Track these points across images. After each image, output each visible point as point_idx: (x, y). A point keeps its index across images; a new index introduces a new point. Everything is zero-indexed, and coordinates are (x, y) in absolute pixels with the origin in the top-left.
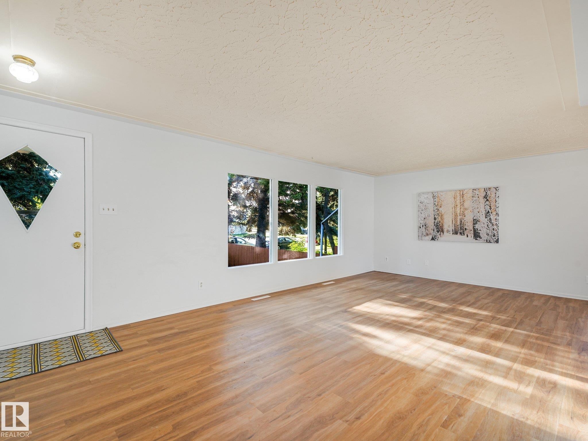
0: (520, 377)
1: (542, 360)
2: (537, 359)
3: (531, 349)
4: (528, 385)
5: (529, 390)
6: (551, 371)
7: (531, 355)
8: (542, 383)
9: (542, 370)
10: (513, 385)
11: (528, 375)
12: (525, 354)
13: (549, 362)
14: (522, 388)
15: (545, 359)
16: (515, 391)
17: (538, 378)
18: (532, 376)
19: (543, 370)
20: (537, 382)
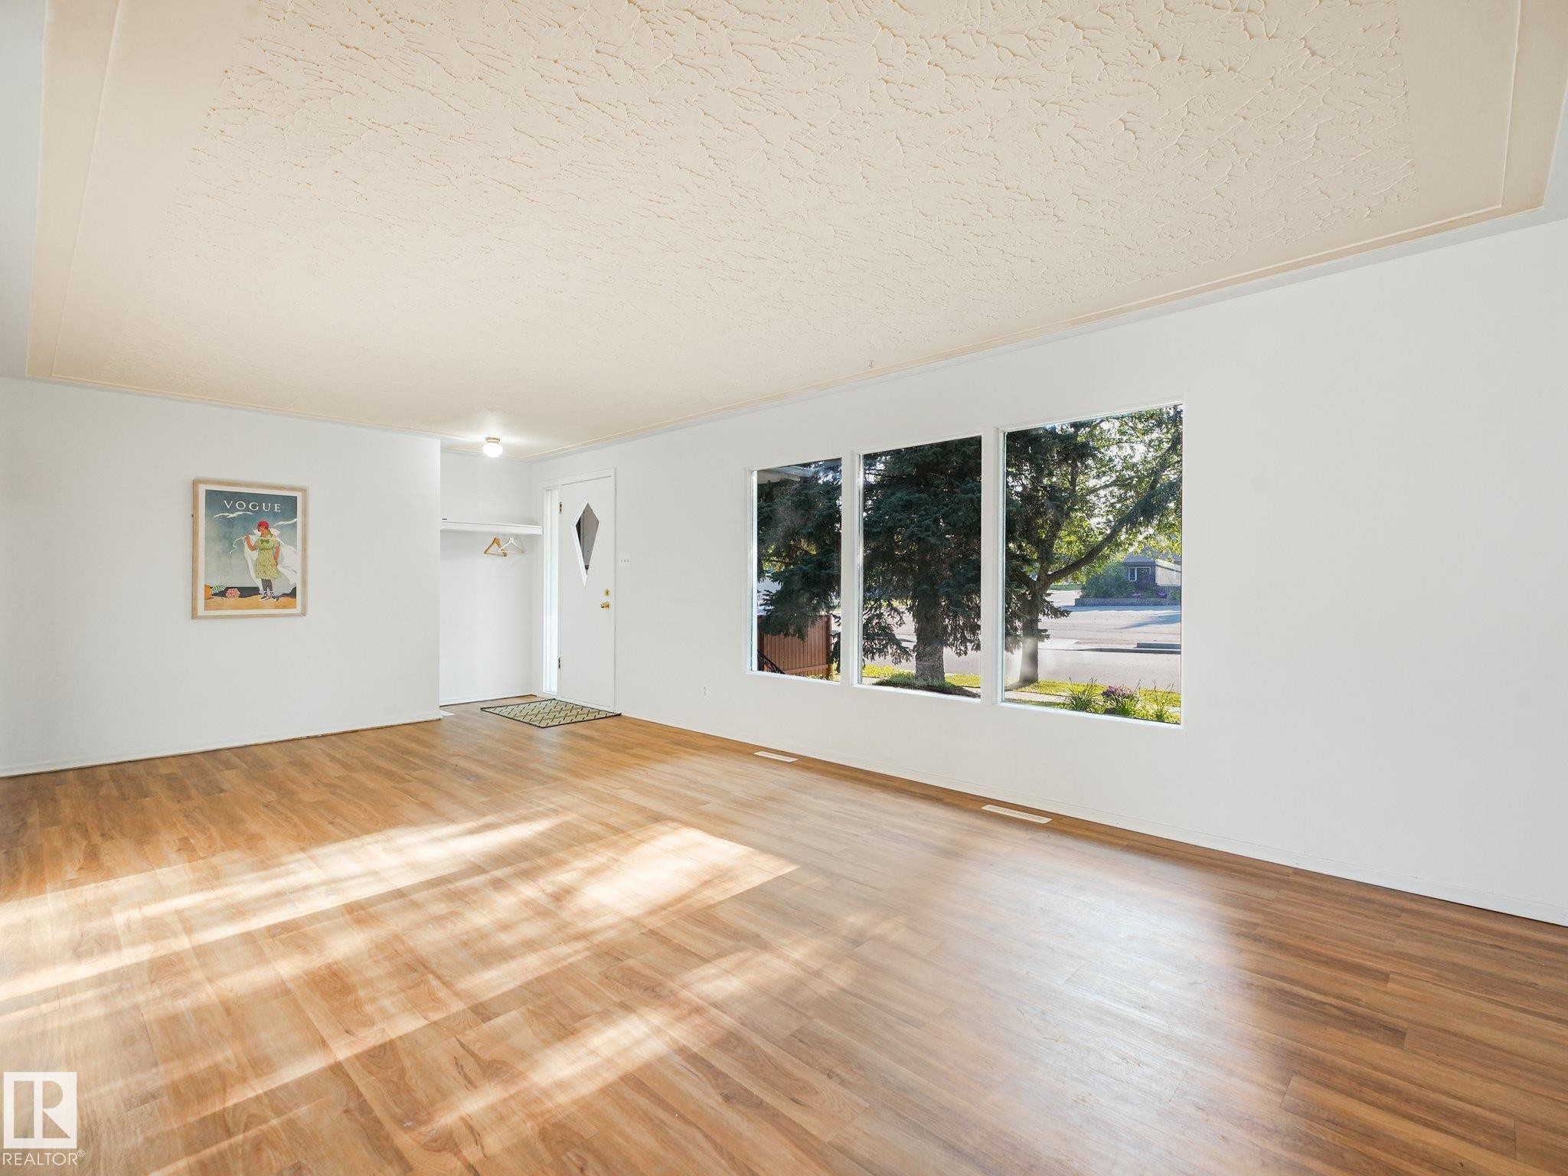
0: (155, 929)
1: (141, 998)
2: (157, 992)
3: (200, 1013)
4: (128, 926)
5: (119, 918)
6: (101, 980)
7: (177, 994)
8: (106, 943)
9: (123, 968)
10: (152, 910)
11: (143, 941)
12: (195, 985)
13: (122, 1003)
14: (135, 914)
15: (136, 1007)
16: (140, 905)
17: (119, 948)
18: (133, 944)
19: (119, 969)
20: (116, 938)
